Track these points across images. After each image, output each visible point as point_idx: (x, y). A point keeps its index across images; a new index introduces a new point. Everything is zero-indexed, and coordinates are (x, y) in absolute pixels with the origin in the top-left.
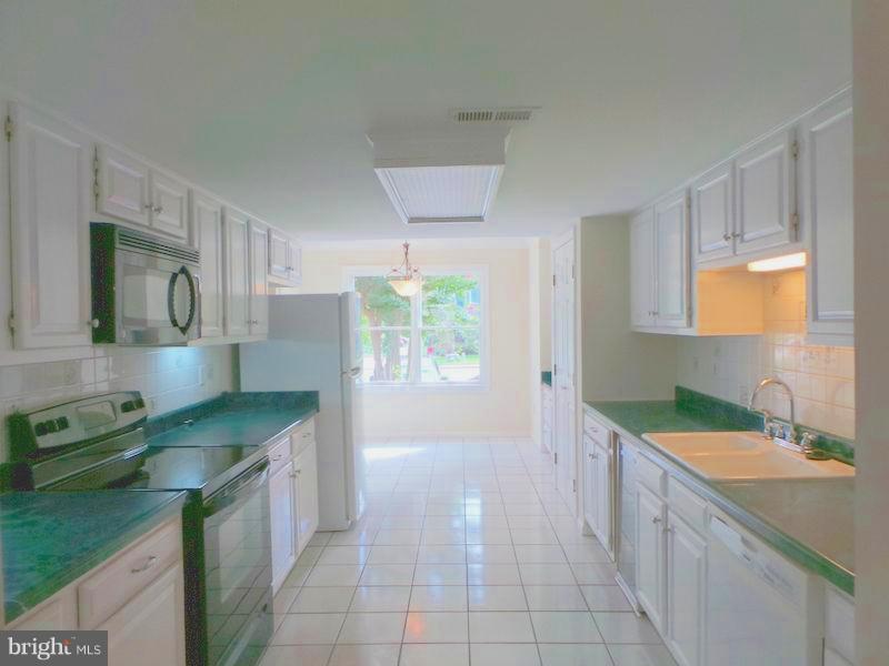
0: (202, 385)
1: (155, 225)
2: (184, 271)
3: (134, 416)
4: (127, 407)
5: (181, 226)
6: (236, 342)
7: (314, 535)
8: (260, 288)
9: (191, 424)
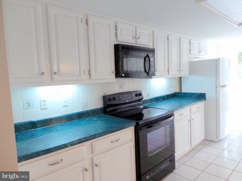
0: (167, 90)
1: (138, 43)
2: (147, 56)
3: (138, 98)
4: (136, 95)
5: (149, 42)
6: (180, 76)
7: (202, 141)
8: (185, 59)
9: (161, 101)
